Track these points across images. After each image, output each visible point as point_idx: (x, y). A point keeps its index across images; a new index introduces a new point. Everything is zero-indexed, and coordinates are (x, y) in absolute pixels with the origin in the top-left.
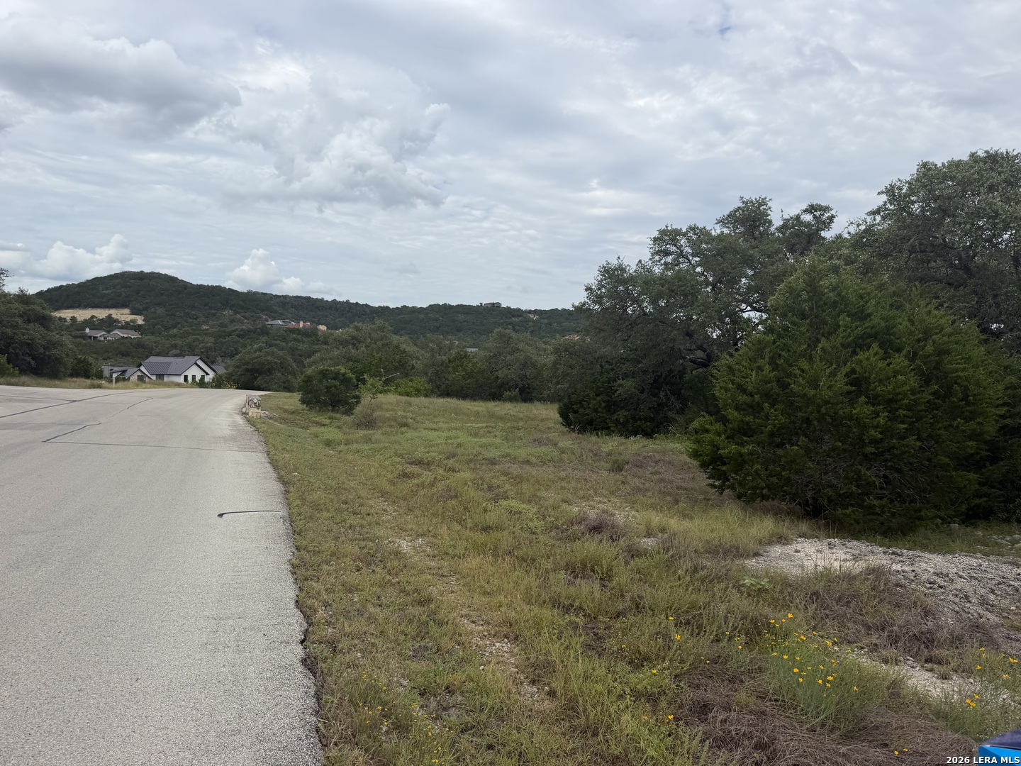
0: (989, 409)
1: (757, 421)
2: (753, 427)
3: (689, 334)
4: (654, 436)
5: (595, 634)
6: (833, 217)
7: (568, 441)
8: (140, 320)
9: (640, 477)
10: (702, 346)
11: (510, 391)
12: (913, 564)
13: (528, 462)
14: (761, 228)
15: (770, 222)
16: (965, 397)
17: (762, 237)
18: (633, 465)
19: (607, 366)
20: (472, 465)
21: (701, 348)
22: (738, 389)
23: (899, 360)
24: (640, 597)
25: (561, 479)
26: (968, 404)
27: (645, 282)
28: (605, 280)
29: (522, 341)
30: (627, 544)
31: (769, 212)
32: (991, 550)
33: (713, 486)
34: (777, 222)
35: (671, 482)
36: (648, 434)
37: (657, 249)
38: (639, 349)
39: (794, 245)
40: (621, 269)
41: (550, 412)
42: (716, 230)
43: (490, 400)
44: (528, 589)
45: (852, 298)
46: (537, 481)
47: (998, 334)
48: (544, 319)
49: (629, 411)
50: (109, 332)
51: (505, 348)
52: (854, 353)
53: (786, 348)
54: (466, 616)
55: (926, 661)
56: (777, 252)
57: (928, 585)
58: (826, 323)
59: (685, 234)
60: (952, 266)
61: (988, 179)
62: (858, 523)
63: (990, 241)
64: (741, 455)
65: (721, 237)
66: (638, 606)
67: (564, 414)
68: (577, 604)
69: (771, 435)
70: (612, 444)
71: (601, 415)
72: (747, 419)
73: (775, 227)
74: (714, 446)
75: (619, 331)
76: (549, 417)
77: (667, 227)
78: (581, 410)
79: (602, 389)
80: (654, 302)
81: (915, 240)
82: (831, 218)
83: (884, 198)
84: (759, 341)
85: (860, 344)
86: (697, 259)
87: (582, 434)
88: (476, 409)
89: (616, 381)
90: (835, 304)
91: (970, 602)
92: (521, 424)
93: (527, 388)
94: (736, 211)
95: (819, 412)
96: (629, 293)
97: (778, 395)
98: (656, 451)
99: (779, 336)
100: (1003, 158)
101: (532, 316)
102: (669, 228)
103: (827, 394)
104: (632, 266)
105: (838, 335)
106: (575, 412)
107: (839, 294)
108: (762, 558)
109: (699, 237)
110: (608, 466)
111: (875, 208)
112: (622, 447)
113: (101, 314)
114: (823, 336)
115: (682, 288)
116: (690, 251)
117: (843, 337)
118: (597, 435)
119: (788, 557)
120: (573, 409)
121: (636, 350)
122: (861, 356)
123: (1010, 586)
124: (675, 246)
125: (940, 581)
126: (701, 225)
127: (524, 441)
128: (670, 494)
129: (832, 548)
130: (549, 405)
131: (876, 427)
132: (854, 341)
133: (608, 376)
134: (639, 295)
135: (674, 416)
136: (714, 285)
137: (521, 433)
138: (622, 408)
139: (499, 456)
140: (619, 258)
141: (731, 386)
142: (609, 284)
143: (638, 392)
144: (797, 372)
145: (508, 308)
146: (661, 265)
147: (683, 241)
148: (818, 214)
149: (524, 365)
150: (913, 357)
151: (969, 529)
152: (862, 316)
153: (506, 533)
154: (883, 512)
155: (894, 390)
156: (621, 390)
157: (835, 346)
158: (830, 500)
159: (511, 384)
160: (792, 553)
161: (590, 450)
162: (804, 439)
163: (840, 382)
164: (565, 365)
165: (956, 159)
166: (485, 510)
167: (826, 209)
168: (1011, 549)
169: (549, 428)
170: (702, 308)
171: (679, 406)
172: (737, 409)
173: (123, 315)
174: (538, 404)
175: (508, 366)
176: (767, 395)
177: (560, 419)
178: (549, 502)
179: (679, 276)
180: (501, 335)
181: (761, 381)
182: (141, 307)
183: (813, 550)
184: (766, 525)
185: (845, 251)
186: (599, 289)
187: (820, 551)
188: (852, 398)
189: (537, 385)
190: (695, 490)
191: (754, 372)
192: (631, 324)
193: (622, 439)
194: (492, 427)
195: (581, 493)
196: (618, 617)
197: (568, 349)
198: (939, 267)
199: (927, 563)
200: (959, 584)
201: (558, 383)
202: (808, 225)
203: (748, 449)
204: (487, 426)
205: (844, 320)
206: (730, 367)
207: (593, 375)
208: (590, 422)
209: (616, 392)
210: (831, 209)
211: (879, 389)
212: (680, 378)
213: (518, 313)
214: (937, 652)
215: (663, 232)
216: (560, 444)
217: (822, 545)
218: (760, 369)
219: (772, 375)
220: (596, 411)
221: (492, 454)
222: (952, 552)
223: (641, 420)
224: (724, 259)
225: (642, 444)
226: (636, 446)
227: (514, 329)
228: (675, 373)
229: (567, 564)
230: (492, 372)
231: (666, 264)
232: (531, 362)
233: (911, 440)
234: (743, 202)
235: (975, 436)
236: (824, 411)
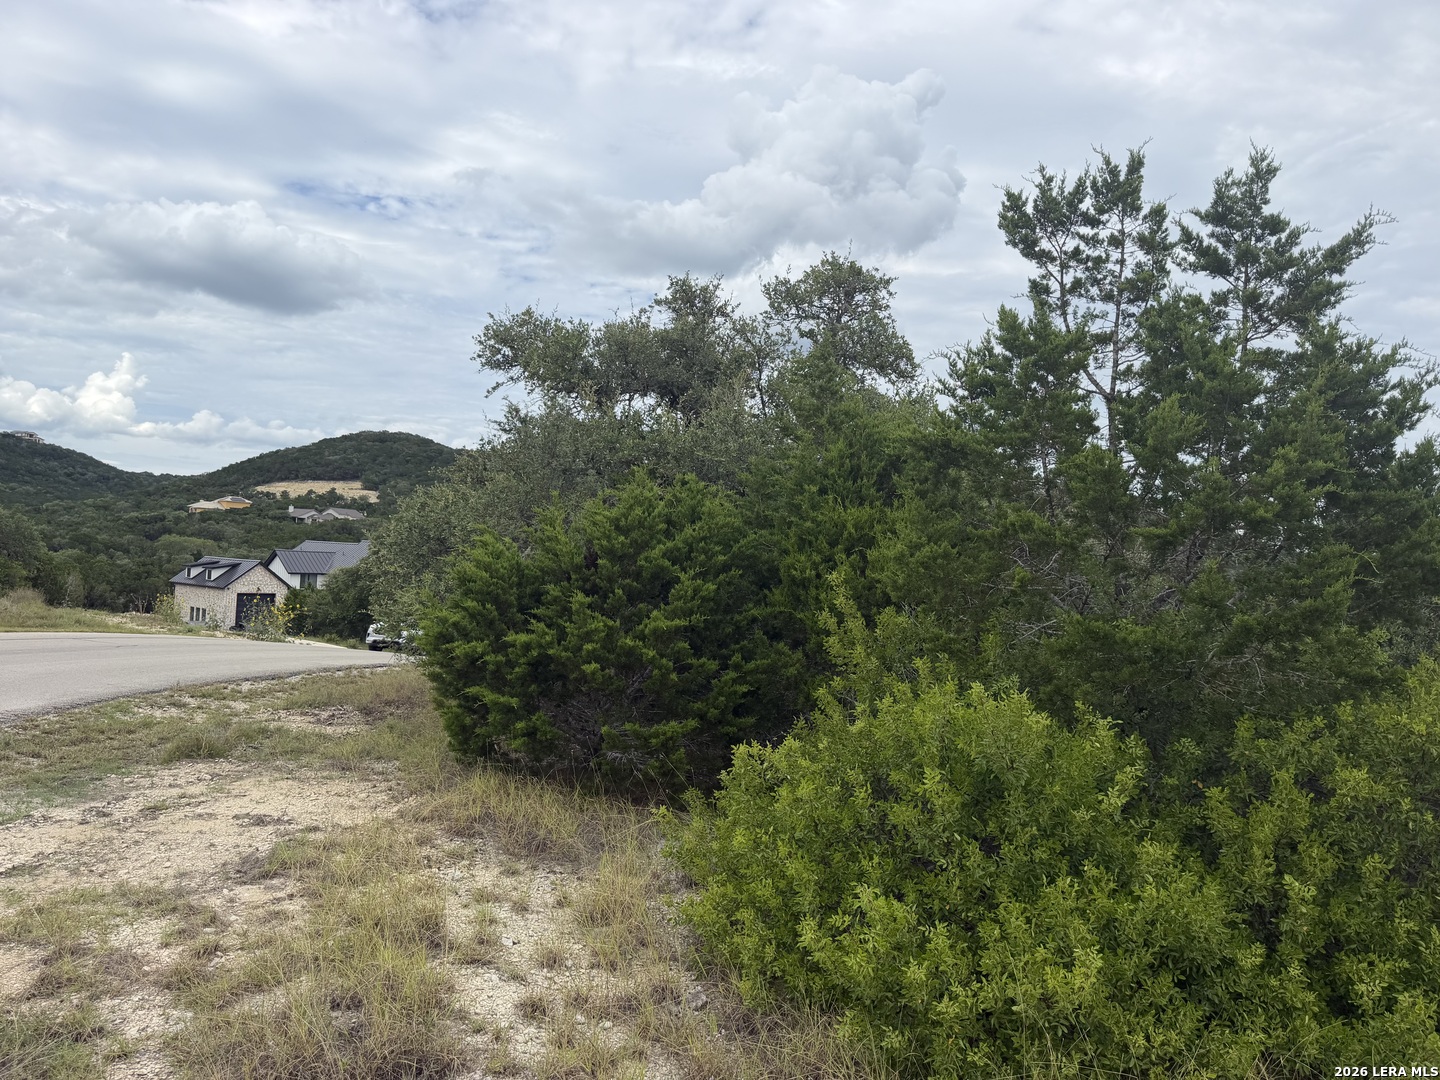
8: (373, 497)
50: (321, 512)
113: (322, 488)
173: (351, 490)
182: (376, 479)
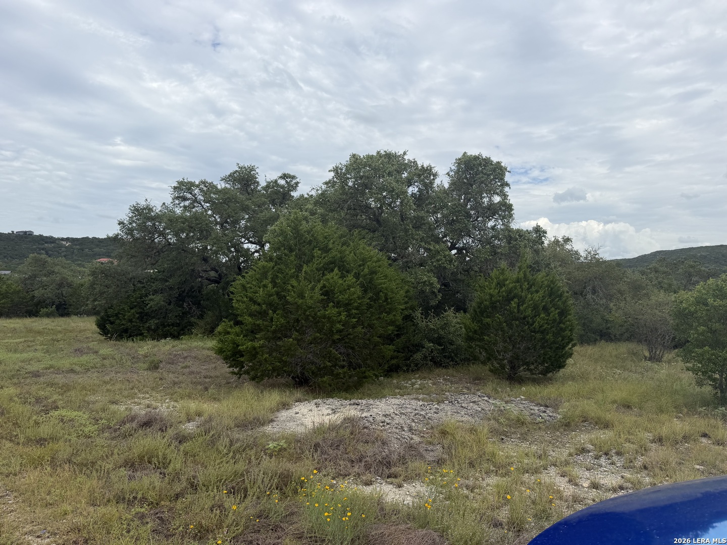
0: (398, 306)
1: (265, 323)
2: (262, 327)
3: (205, 260)
4: (181, 337)
5: (161, 519)
6: (298, 183)
7: (108, 348)
9: (173, 373)
10: (215, 268)
11: (47, 308)
12: (369, 410)
13: (72, 371)
14: (252, 187)
15: (258, 183)
16: (386, 299)
17: (253, 193)
18: (166, 363)
19: (139, 285)
20: (15, 380)
21: (213, 269)
22: (250, 301)
23: (350, 278)
24: (194, 477)
25: (106, 383)
26: (387, 304)
27: (169, 220)
28: (135, 216)
29: (58, 265)
30: (175, 432)
31: (257, 176)
32: (403, 392)
33: (233, 373)
34: (263, 184)
35: (198, 373)
36: (176, 337)
37: (177, 195)
38: (166, 271)
39: (274, 200)
40: (150, 209)
41: (88, 325)
42: (221, 185)
43: (26, 317)
44: (92, 492)
45: (321, 238)
46: (84, 388)
47: (395, 260)
48: (76, 245)
49: (159, 319)
51: (41, 271)
52: (324, 274)
53: (280, 271)
54: (30, 533)
55: (388, 477)
56: (264, 204)
57: (381, 424)
58: (305, 255)
59: (198, 186)
60: (370, 219)
61: (387, 168)
62: (330, 386)
63: (390, 205)
64: (254, 348)
65: (224, 191)
66: (194, 486)
67: (101, 326)
68: (139, 496)
69: (274, 332)
70: (146, 347)
71: (136, 324)
72: (258, 322)
73: (261, 186)
74: (234, 343)
75: (149, 256)
76: (86, 328)
77: (183, 179)
78: (118, 322)
79: (135, 303)
80: (176, 235)
81: (351, 202)
82: (297, 184)
83: (332, 174)
84: (264, 267)
85: (327, 268)
86: (208, 205)
87: (119, 341)
88: (12, 326)
89: (147, 296)
90: (310, 242)
91: (404, 430)
92: (59, 336)
93: (64, 304)
94: (234, 173)
95: (304, 314)
96: (155, 228)
97: (278, 304)
98: (183, 350)
99: (276, 263)
100: (393, 156)
101: (64, 243)
102: (185, 181)
103: (310, 302)
104: (158, 208)
105: (314, 263)
106: (112, 323)
107: (313, 236)
108: (275, 423)
109: (208, 188)
110: (146, 366)
111: (328, 180)
112: (156, 349)
114: (304, 263)
115: (199, 226)
116: (202, 198)
117: (317, 264)
118: (133, 340)
119: (292, 419)
120: (110, 321)
121: (164, 272)
122: (328, 276)
123: (421, 415)
124: (191, 194)
125: (387, 420)
126: (209, 181)
127: (65, 352)
128: (200, 383)
129: (318, 407)
130: (86, 318)
131: (339, 322)
132: (323, 267)
133: (140, 293)
134: (164, 229)
135: (195, 320)
136: (222, 226)
137: (61, 345)
138: (153, 317)
139: (43, 369)
140: (146, 200)
141: (245, 299)
142: (139, 220)
143: (166, 305)
144: (290, 288)
145: (41, 236)
146: (181, 207)
147: (196, 191)
148: (288, 180)
149: (61, 285)
150: (357, 276)
151: (389, 380)
152: (326, 250)
153: (61, 443)
154: (345, 377)
155: (349, 297)
156: (152, 303)
157: (312, 270)
158: (313, 373)
159: (48, 302)
160: (294, 415)
161: (128, 354)
162: (296, 333)
163: (317, 294)
164: (101, 285)
165: (371, 154)
166: (37, 423)
167: (293, 177)
168: (412, 389)
169: (87, 338)
170: (215, 241)
171: (199, 313)
172: (251, 315)
174: (74, 318)
175: (44, 286)
176: (270, 304)
177: (98, 330)
178: (98, 406)
179: (196, 217)
180: (36, 260)
181: (266, 294)
183: (306, 410)
184: (273, 397)
185: (309, 206)
186: (130, 224)
187: (311, 410)
188: (325, 304)
189: (74, 302)
190: (217, 377)
191: (262, 289)
192: (158, 252)
193: (155, 342)
194: (31, 341)
195: (126, 393)
196: (177, 498)
197: (105, 273)
198: (363, 218)
199: (376, 408)
200: (397, 419)
201: (95, 300)
202: (283, 187)
203: (260, 344)
204: (25, 341)
205: (317, 252)
206: (243, 286)
207: (127, 292)
208: (126, 331)
209: (147, 305)
210: (297, 178)
211: (340, 297)
212: (199, 292)
213: (51, 240)
214: (393, 470)
215: (181, 183)
216: (101, 352)
217: (311, 405)
218: (265, 286)
219: (273, 290)
220: (131, 321)
221: (35, 367)
222: (384, 397)
223: (169, 326)
224: (229, 207)
225: (171, 345)
226: (168, 347)
227: (47, 253)
228: (196, 288)
229: (126, 461)
230: (28, 292)
231: (185, 207)
232: (67, 283)
233: (359, 329)
234: (239, 167)
235: (392, 323)
236: (309, 313)
